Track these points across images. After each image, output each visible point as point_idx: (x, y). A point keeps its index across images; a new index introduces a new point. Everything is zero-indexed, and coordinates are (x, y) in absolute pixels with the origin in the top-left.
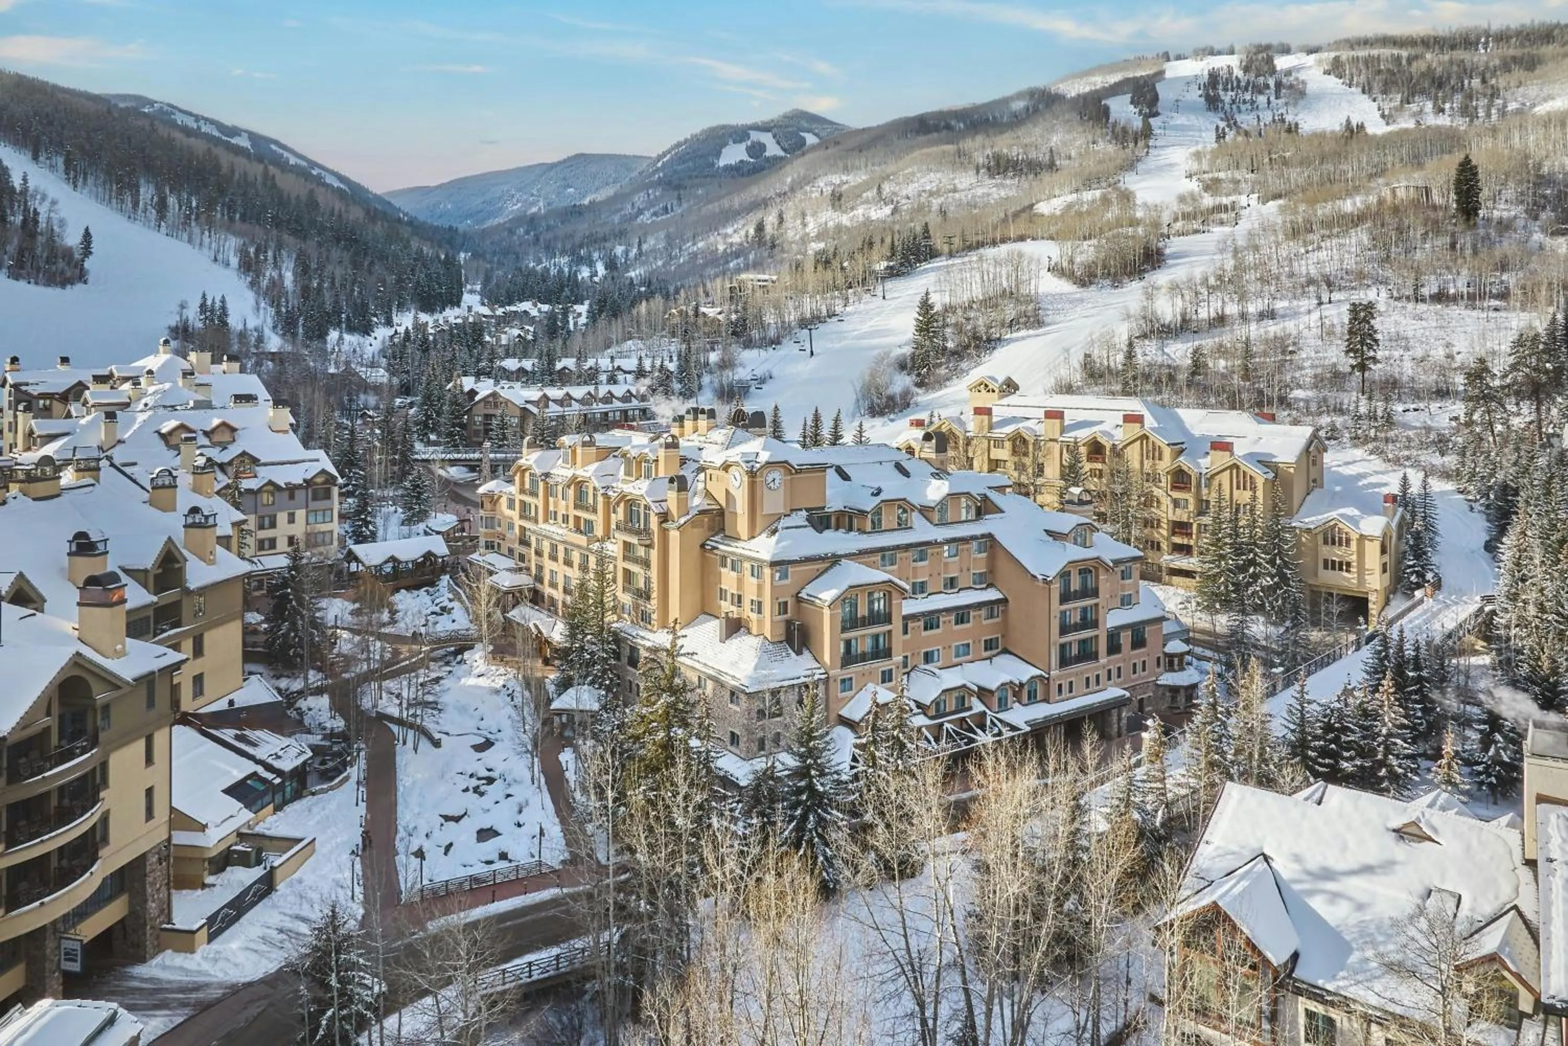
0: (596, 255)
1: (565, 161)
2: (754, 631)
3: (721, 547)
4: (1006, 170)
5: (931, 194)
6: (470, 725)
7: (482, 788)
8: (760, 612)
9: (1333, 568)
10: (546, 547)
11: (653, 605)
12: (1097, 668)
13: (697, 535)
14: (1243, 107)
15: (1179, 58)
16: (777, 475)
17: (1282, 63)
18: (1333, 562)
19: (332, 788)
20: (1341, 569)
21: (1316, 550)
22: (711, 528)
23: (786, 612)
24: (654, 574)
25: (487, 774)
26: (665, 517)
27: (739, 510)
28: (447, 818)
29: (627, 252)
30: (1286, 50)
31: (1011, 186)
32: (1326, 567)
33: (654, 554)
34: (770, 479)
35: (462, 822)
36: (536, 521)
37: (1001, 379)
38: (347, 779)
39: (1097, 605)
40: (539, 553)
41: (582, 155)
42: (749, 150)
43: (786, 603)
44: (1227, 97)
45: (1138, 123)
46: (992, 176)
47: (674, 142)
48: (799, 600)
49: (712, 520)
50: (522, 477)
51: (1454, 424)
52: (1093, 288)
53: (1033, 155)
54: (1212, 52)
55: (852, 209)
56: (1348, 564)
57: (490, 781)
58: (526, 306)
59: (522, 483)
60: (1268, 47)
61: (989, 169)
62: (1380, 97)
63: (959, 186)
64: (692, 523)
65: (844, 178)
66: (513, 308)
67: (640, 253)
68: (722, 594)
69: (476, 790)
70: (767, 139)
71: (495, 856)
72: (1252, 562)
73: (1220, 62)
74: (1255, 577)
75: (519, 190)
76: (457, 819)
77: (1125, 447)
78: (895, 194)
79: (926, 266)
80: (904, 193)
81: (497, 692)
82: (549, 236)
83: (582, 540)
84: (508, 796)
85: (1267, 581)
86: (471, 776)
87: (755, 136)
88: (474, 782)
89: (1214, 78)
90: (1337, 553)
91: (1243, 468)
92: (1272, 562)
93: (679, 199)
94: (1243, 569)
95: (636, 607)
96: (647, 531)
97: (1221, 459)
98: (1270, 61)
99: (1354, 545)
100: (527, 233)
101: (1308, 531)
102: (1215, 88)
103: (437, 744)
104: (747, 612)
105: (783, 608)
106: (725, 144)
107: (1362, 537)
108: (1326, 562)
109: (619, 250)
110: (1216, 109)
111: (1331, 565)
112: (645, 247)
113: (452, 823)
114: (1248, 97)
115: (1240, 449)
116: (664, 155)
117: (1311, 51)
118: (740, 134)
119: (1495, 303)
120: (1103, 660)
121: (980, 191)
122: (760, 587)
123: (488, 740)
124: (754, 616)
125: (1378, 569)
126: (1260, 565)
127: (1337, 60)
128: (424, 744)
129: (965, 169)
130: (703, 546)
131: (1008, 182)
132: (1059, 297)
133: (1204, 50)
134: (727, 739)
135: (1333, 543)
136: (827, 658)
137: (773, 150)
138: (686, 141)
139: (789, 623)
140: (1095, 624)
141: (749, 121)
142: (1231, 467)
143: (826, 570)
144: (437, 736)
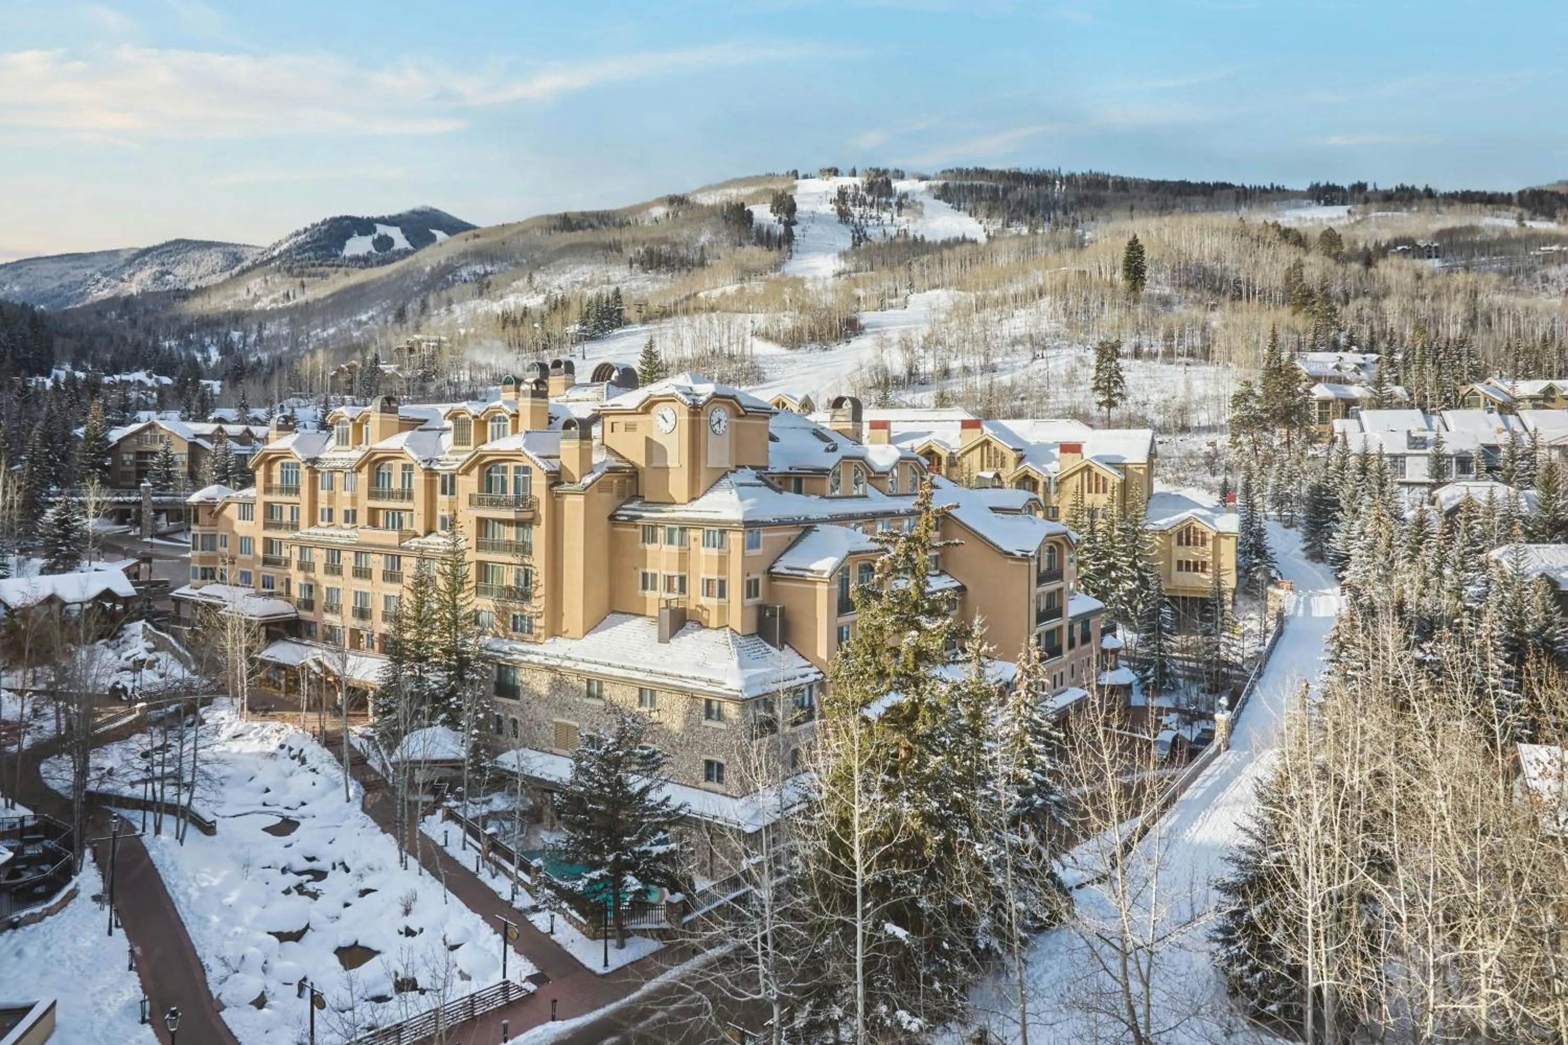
0: (208, 340)
1: (162, 246)
2: (714, 623)
3: (645, 514)
4: (659, 265)
5: (585, 284)
6: (254, 800)
7: (310, 887)
8: (722, 594)
9: (1188, 569)
10: (319, 558)
11: (538, 604)
12: (1060, 665)
13: (606, 501)
14: (870, 222)
15: (805, 177)
16: (721, 414)
17: (899, 186)
18: (1188, 563)
19: (50, 912)
20: (1196, 570)
21: (1168, 554)
22: (621, 495)
23: (757, 595)
24: (539, 561)
25: (307, 865)
26: (556, 478)
27: (672, 462)
28: (283, 937)
29: (245, 338)
30: (900, 175)
31: (664, 281)
32: (1180, 569)
33: (538, 536)
34: (715, 420)
35: (303, 940)
36: (295, 527)
37: (800, 397)
38: (73, 894)
39: (1060, 590)
40: (305, 566)
41: (183, 241)
42: (375, 243)
43: (757, 581)
44: (857, 211)
45: (780, 229)
46: (645, 271)
47: (293, 230)
48: (772, 576)
49: (622, 482)
50: (268, 471)
51: (1210, 449)
52: (802, 350)
53: (683, 252)
54: (835, 172)
55: (501, 297)
56: (1204, 564)
57: (320, 875)
58: (141, 375)
59: (268, 478)
60: (885, 172)
61: (642, 263)
62: (985, 220)
63: (613, 279)
64: (600, 485)
65: (489, 269)
66: (124, 377)
67: (260, 339)
68: (647, 581)
69: (300, 889)
70: (395, 233)
71: (387, 988)
72: (1112, 567)
73: (846, 181)
74: (1117, 581)
75: (105, 274)
76: (297, 936)
77: (963, 455)
78: (546, 283)
79: (616, 332)
80: (556, 283)
81: (273, 755)
82: (149, 319)
83: (390, 537)
84: (364, 893)
85: (1130, 585)
86: (284, 871)
87: (381, 229)
88: (291, 880)
89: (842, 194)
90: (1193, 553)
91: (1096, 469)
92: (1133, 565)
93: (303, 285)
94: (1101, 573)
95: (502, 613)
96: (522, 501)
97: (1072, 462)
98: (888, 183)
99: (1210, 545)
100: (120, 316)
101: (1162, 532)
102: (844, 203)
103: (208, 829)
104: (696, 598)
105: (751, 588)
106: (350, 236)
107: (1219, 535)
108: (1180, 563)
109: (236, 335)
110: (847, 222)
111: (1185, 566)
112: (266, 333)
113: (290, 944)
114: (874, 213)
115: (1088, 453)
116: (280, 243)
117: (922, 178)
118: (364, 226)
119: (1184, 359)
120: (1066, 656)
121: (634, 285)
122: (723, 561)
123: (286, 820)
124: (713, 602)
125: (1232, 566)
126: (1121, 569)
127: (946, 186)
128: (192, 832)
129: (619, 264)
130: (612, 518)
131: (662, 276)
132: (772, 358)
133: (829, 170)
134: (699, 773)
135: (1188, 543)
136: (822, 652)
137: (401, 242)
138: (306, 230)
139: (761, 608)
140: (1059, 613)
141: (375, 214)
142: (1082, 470)
143: (799, 539)
144: (209, 818)
